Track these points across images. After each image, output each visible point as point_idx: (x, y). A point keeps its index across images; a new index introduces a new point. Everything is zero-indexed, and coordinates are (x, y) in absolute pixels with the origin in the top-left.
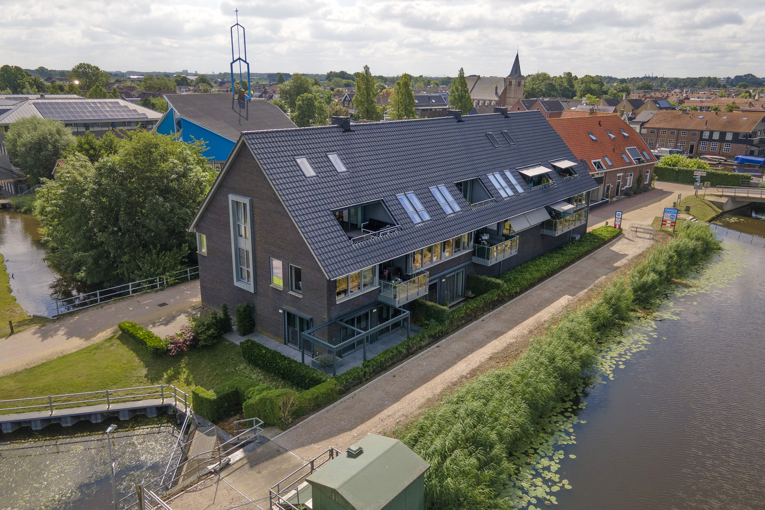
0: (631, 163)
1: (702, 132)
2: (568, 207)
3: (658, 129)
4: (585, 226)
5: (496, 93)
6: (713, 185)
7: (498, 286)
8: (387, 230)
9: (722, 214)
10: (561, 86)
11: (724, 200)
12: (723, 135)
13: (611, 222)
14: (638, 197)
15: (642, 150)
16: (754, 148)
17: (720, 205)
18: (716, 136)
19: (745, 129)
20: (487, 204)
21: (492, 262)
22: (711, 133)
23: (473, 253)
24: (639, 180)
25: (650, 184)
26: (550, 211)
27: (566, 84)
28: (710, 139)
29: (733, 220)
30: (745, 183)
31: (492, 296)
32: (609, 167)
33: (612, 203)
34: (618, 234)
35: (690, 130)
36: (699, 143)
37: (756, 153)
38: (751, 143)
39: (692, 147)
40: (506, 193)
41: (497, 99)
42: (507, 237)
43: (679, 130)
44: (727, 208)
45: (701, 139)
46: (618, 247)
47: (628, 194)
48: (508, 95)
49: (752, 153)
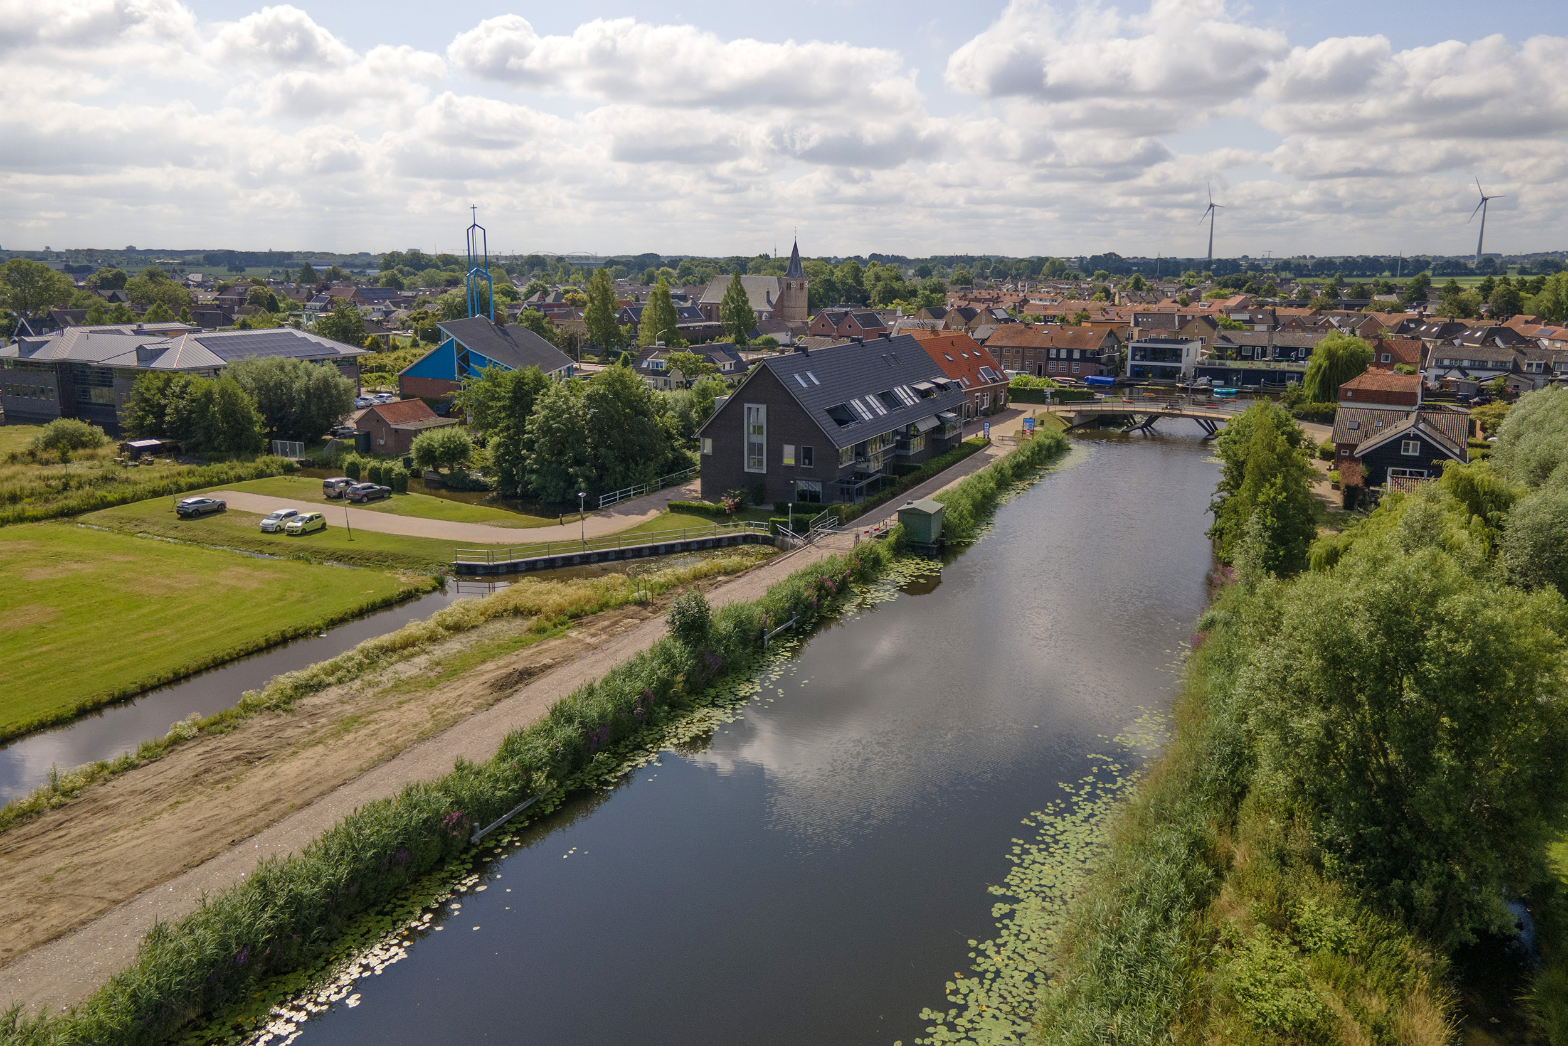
0: (987, 383)
1: (1048, 350)
2: (951, 415)
3: (1001, 347)
4: (960, 436)
5: (769, 301)
6: (1062, 403)
7: (919, 468)
8: (852, 425)
9: (1071, 428)
10: (844, 284)
11: (1072, 415)
12: (1070, 352)
13: (981, 434)
14: (996, 417)
15: (994, 369)
16: (1103, 367)
17: (1069, 420)
18: (1063, 354)
19: (1093, 346)
20: (898, 411)
21: (911, 453)
22: (1058, 351)
23: (896, 447)
24: (995, 400)
25: (1005, 405)
26: (939, 417)
27: (850, 281)
28: (1058, 358)
29: (1081, 431)
30: (1088, 398)
31: (917, 473)
32: (967, 387)
33: (974, 423)
34: (988, 443)
35: (1035, 348)
36: (1047, 364)
37: (1105, 373)
38: (1098, 361)
39: (1040, 368)
40: (909, 402)
41: (771, 310)
42: (915, 436)
43: (1024, 348)
44: (1076, 422)
45: (1049, 358)
46: (990, 451)
47: (986, 414)
48: (786, 304)
49: (1101, 373)
